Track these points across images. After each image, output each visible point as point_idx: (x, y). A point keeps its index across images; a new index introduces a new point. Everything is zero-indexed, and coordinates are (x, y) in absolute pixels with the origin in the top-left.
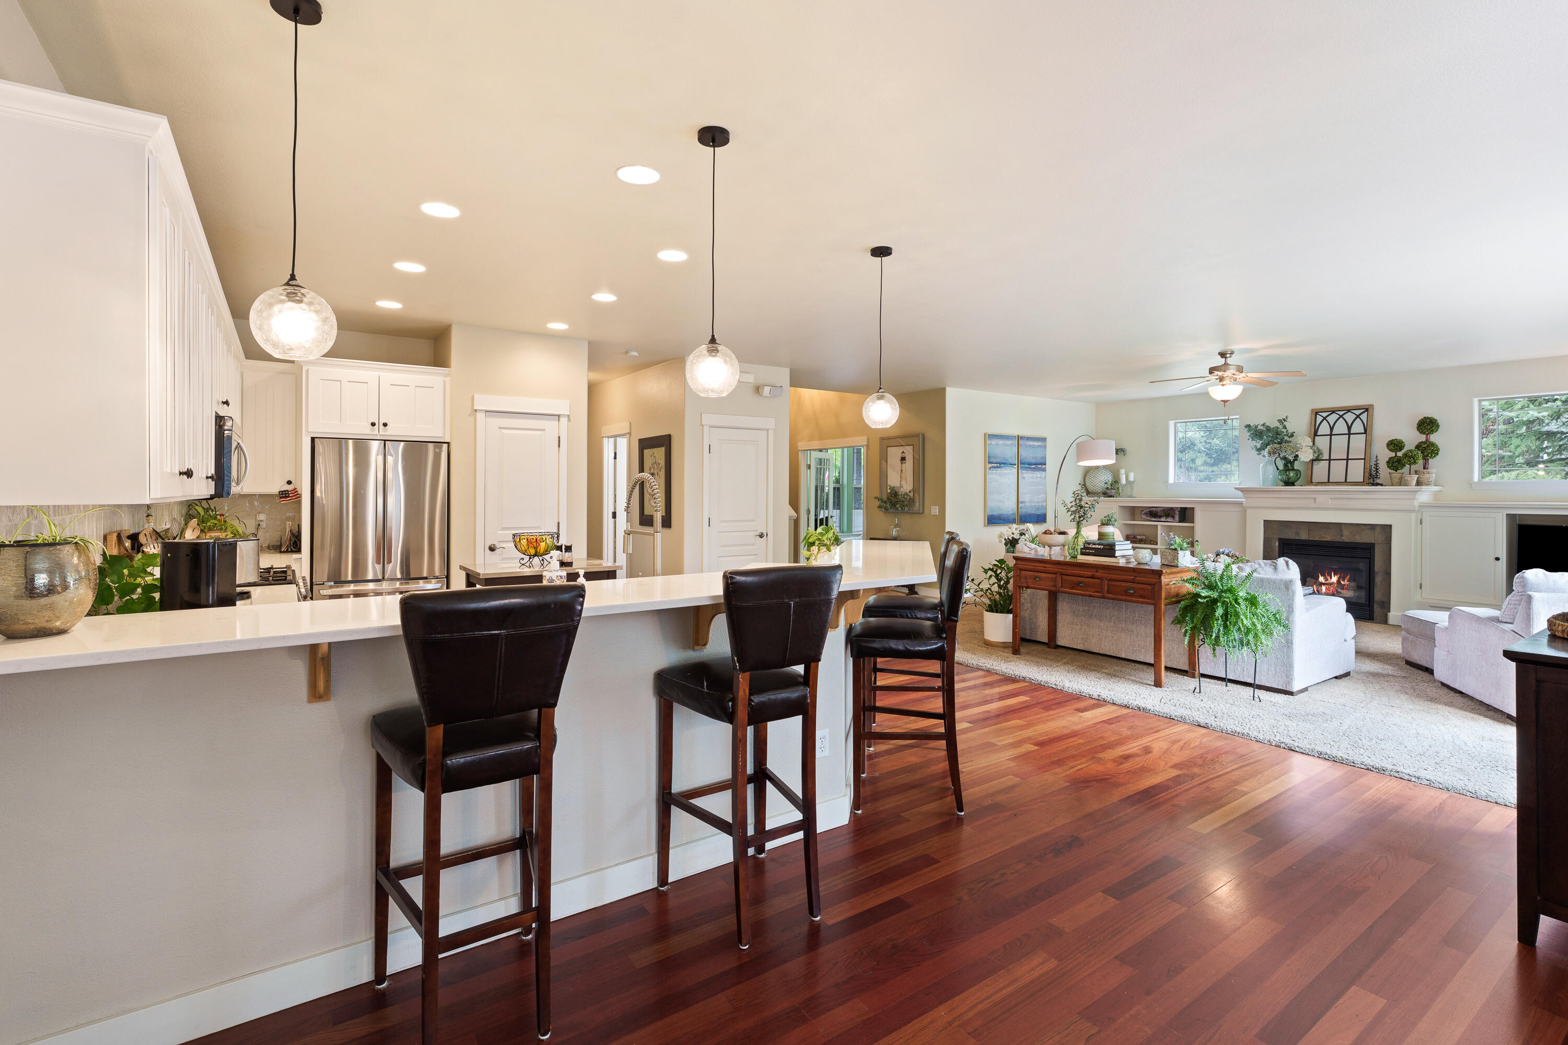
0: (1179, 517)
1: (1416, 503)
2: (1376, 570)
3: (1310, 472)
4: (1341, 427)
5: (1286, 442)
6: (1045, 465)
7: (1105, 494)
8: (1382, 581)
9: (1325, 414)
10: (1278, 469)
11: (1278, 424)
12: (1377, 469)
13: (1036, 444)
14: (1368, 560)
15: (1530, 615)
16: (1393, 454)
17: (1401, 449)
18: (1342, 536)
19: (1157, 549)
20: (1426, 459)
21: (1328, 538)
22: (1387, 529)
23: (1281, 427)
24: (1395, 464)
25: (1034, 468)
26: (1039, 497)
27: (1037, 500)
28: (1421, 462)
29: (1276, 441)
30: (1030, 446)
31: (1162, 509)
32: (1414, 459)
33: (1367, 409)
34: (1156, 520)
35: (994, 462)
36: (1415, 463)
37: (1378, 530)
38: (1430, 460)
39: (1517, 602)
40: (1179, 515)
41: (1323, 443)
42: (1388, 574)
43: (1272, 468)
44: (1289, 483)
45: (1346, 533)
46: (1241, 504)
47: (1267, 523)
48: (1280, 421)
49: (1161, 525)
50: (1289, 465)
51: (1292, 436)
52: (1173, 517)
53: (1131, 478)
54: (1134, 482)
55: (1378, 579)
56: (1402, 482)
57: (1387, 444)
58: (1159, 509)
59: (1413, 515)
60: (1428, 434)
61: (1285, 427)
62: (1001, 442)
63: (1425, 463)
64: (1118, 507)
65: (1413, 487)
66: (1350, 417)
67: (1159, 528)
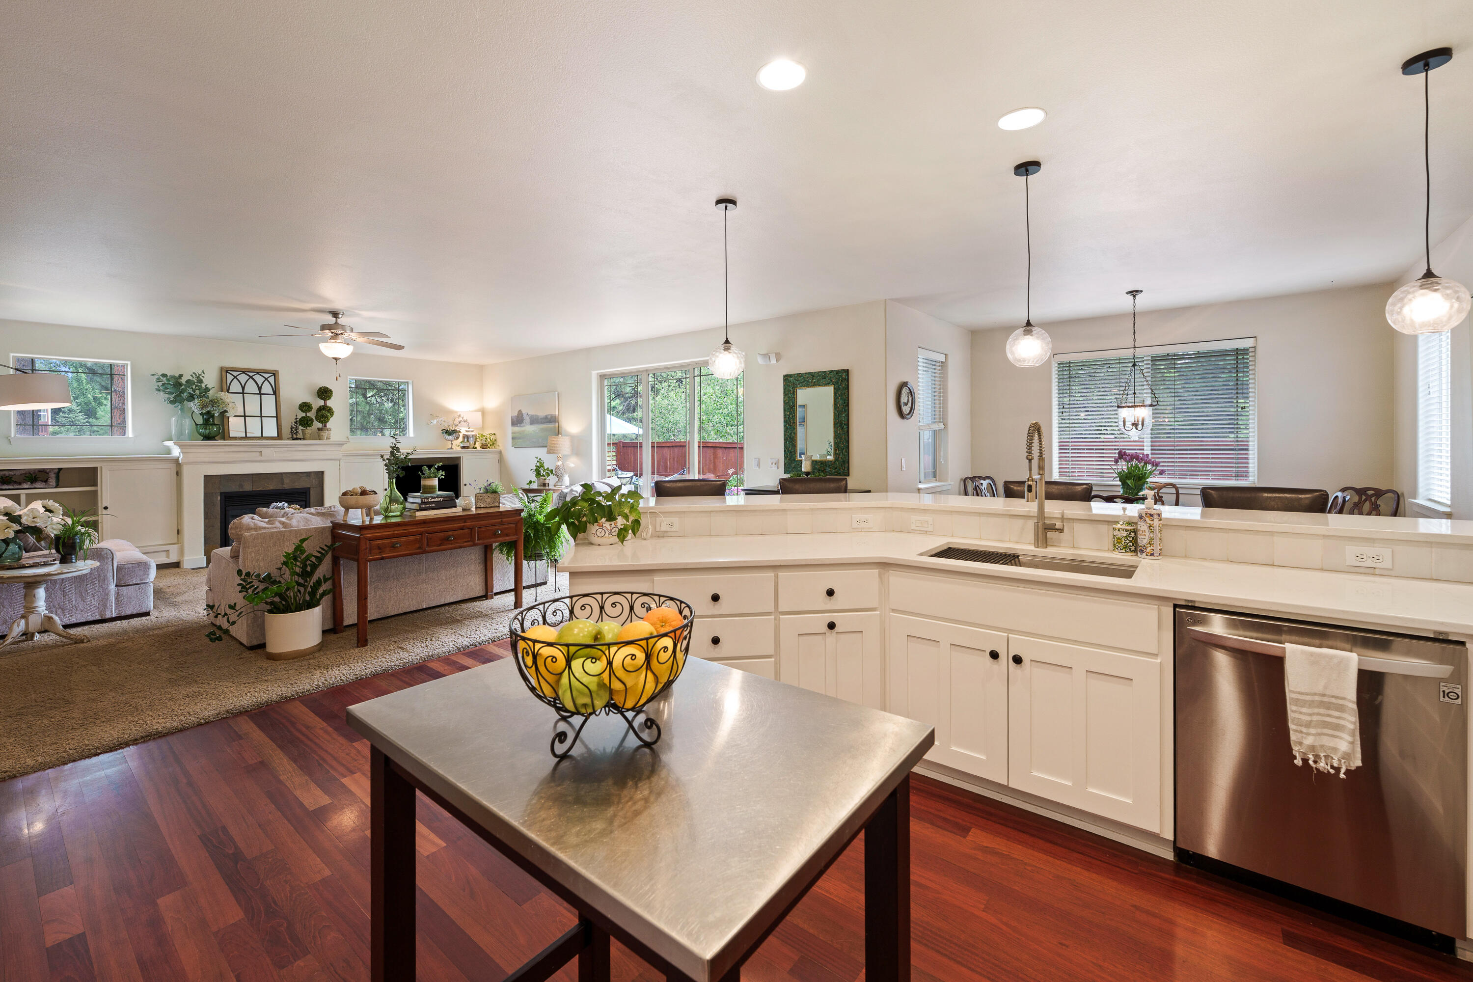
0: (80, 481)
3: (226, 427)
4: (252, 387)
9: (234, 373)
10: (194, 422)
16: (304, 414)
17: (308, 410)
18: (283, 484)
20: (325, 420)
21: (271, 487)
22: (320, 475)
23: (198, 381)
24: (307, 422)
28: (322, 422)
33: (274, 374)
37: (313, 476)
40: (79, 477)
41: (236, 400)
43: (188, 422)
44: (207, 437)
47: (208, 479)
50: (211, 419)
51: (209, 391)
57: (297, 405)
60: (325, 400)
61: (202, 382)
66: (259, 379)
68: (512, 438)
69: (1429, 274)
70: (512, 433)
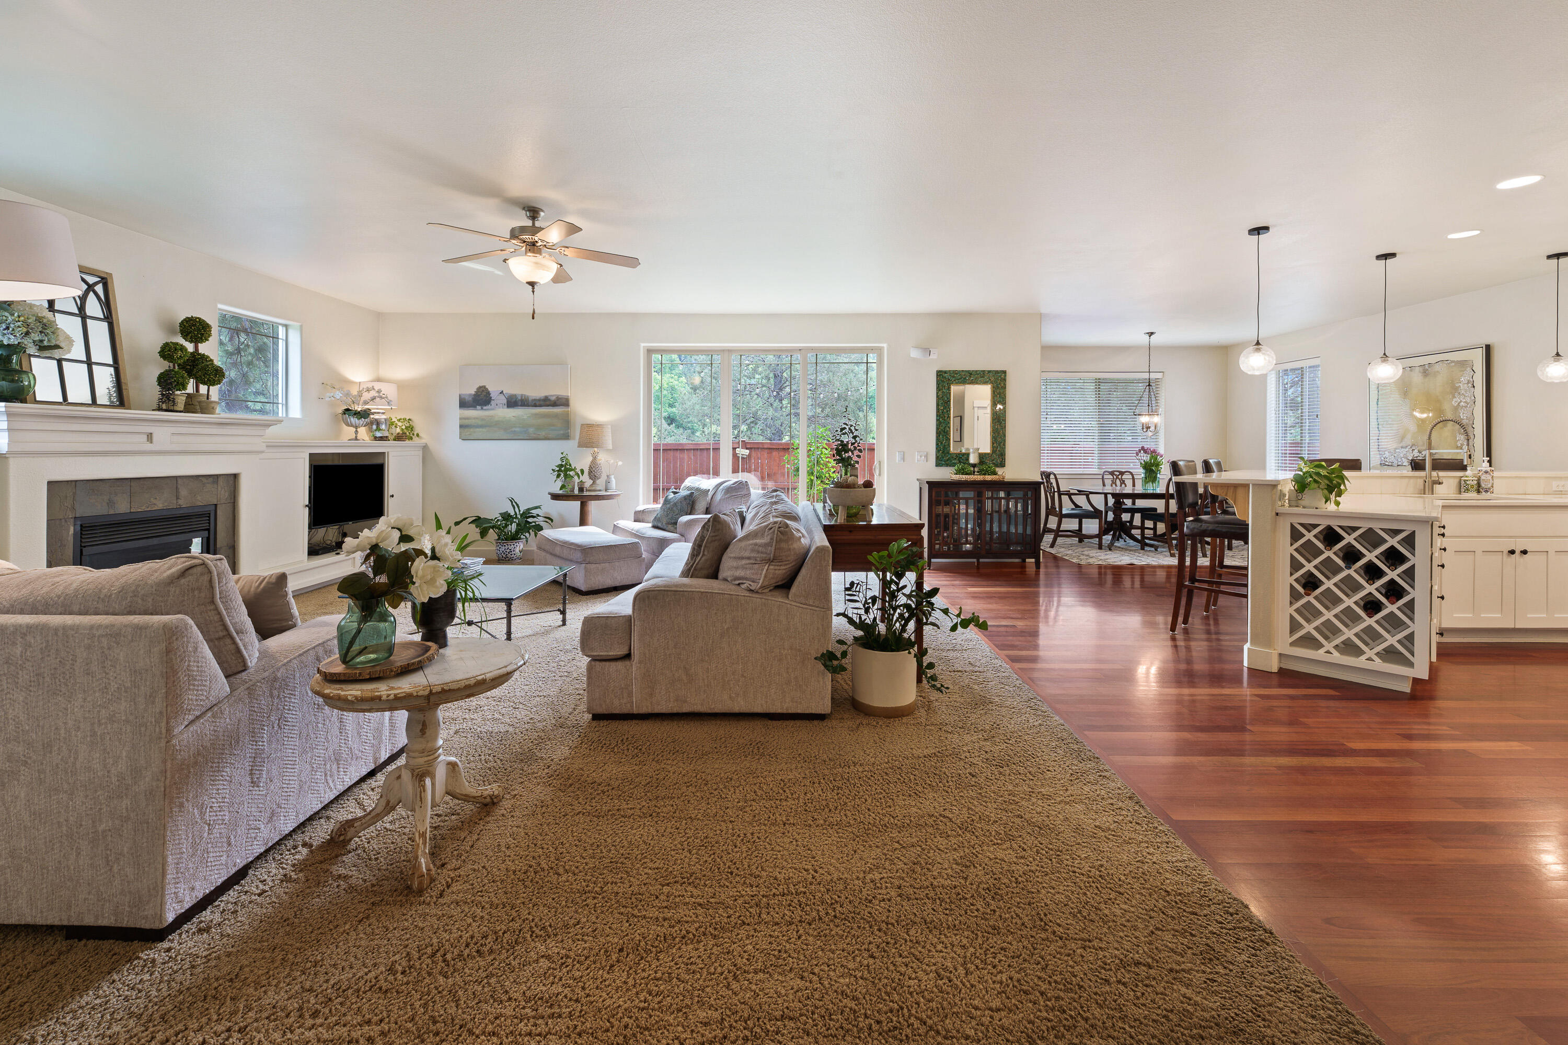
14: (207, 532)
16: (168, 366)
18: (178, 498)
21: (160, 504)
22: (232, 480)
33: (103, 278)
37: (221, 482)
42: (233, 547)
60: (198, 342)
68: (461, 426)
69: (1558, 354)
70: (460, 419)
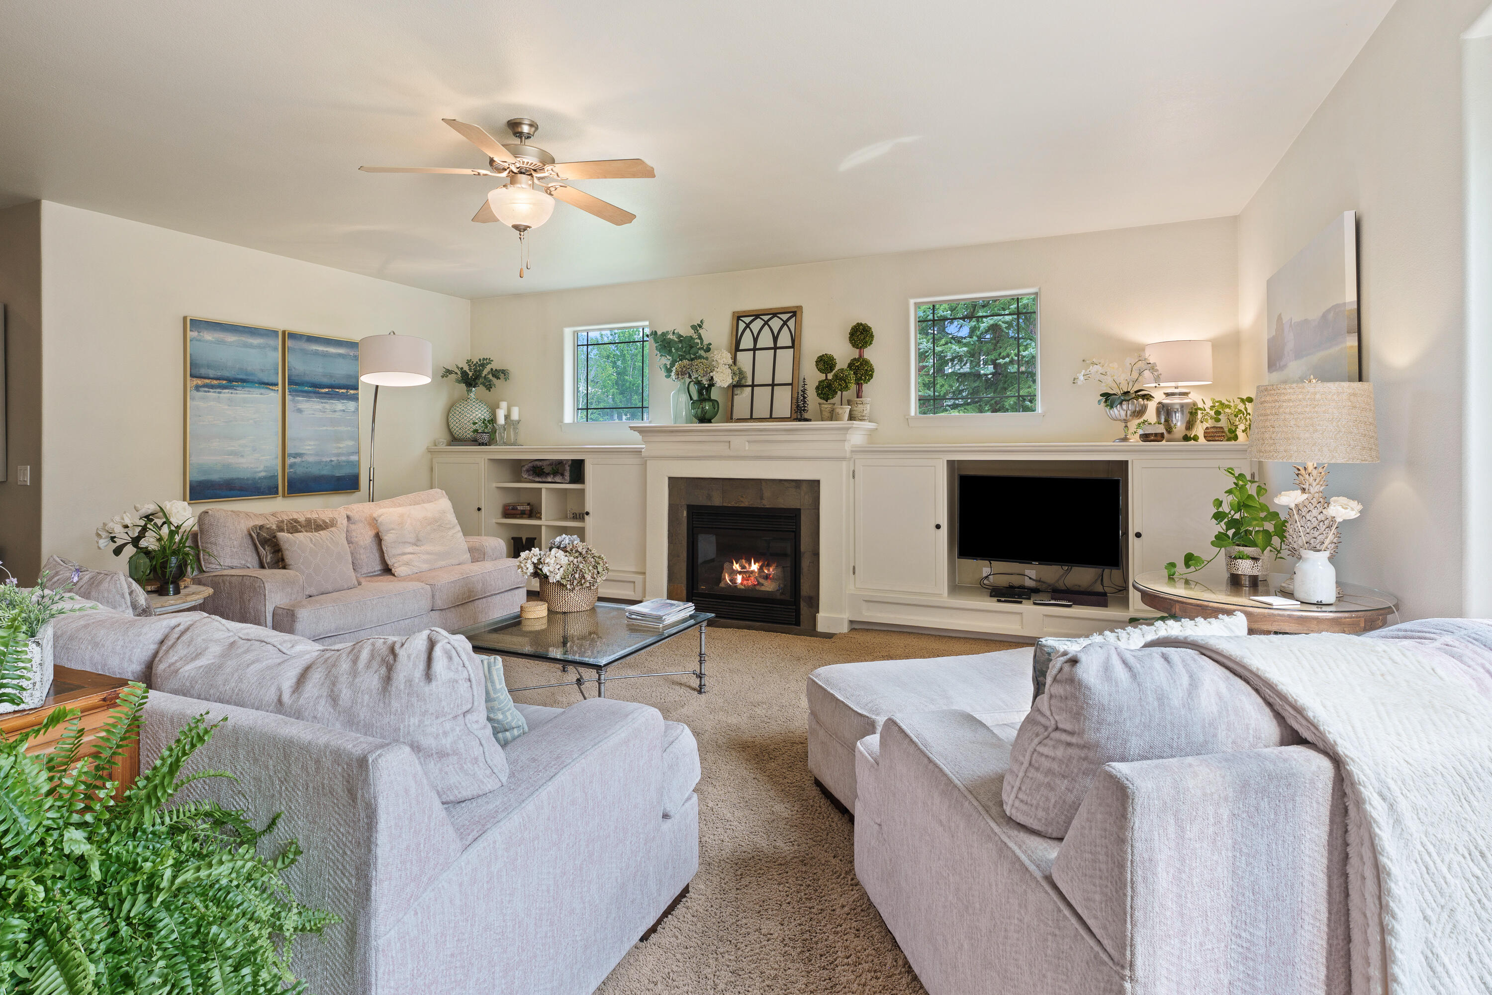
0: (570, 476)
1: (848, 447)
2: (803, 549)
3: (730, 403)
4: (765, 340)
5: (701, 357)
6: (357, 389)
7: (475, 442)
8: (809, 566)
9: (747, 320)
10: (691, 399)
11: (691, 332)
12: (805, 398)
13: (341, 351)
14: (793, 534)
15: (1122, 866)
16: (823, 377)
17: (831, 370)
18: (762, 498)
19: (540, 526)
20: (859, 385)
21: (746, 502)
22: (814, 486)
23: (695, 336)
24: (826, 391)
25: (326, 393)
26: (341, 445)
27: (335, 451)
28: (853, 387)
29: (688, 357)
30: (316, 353)
31: (548, 463)
32: (845, 382)
33: (794, 313)
34: (540, 480)
35: (212, 376)
36: (847, 388)
37: (804, 487)
38: (864, 386)
39: (1055, 766)
40: (571, 471)
41: (745, 359)
42: (816, 554)
43: (684, 398)
44: (704, 419)
45: (767, 494)
46: (638, 452)
47: (673, 482)
48: (693, 327)
49: (546, 488)
50: (704, 391)
51: (708, 350)
52: (562, 475)
53: (515, 416)
54: (519, 422)
55: (805, 563)
56: (833, 416)
57: (816, 362)
58: (545, 463)
59: (844, 464)
60: (861, 347)
61: (700, 338)
62: (231, 338)
63: (859, 390)
64: (486, 460)
65: (844, 422)
66: (776, 323)
67: (544, 492)
